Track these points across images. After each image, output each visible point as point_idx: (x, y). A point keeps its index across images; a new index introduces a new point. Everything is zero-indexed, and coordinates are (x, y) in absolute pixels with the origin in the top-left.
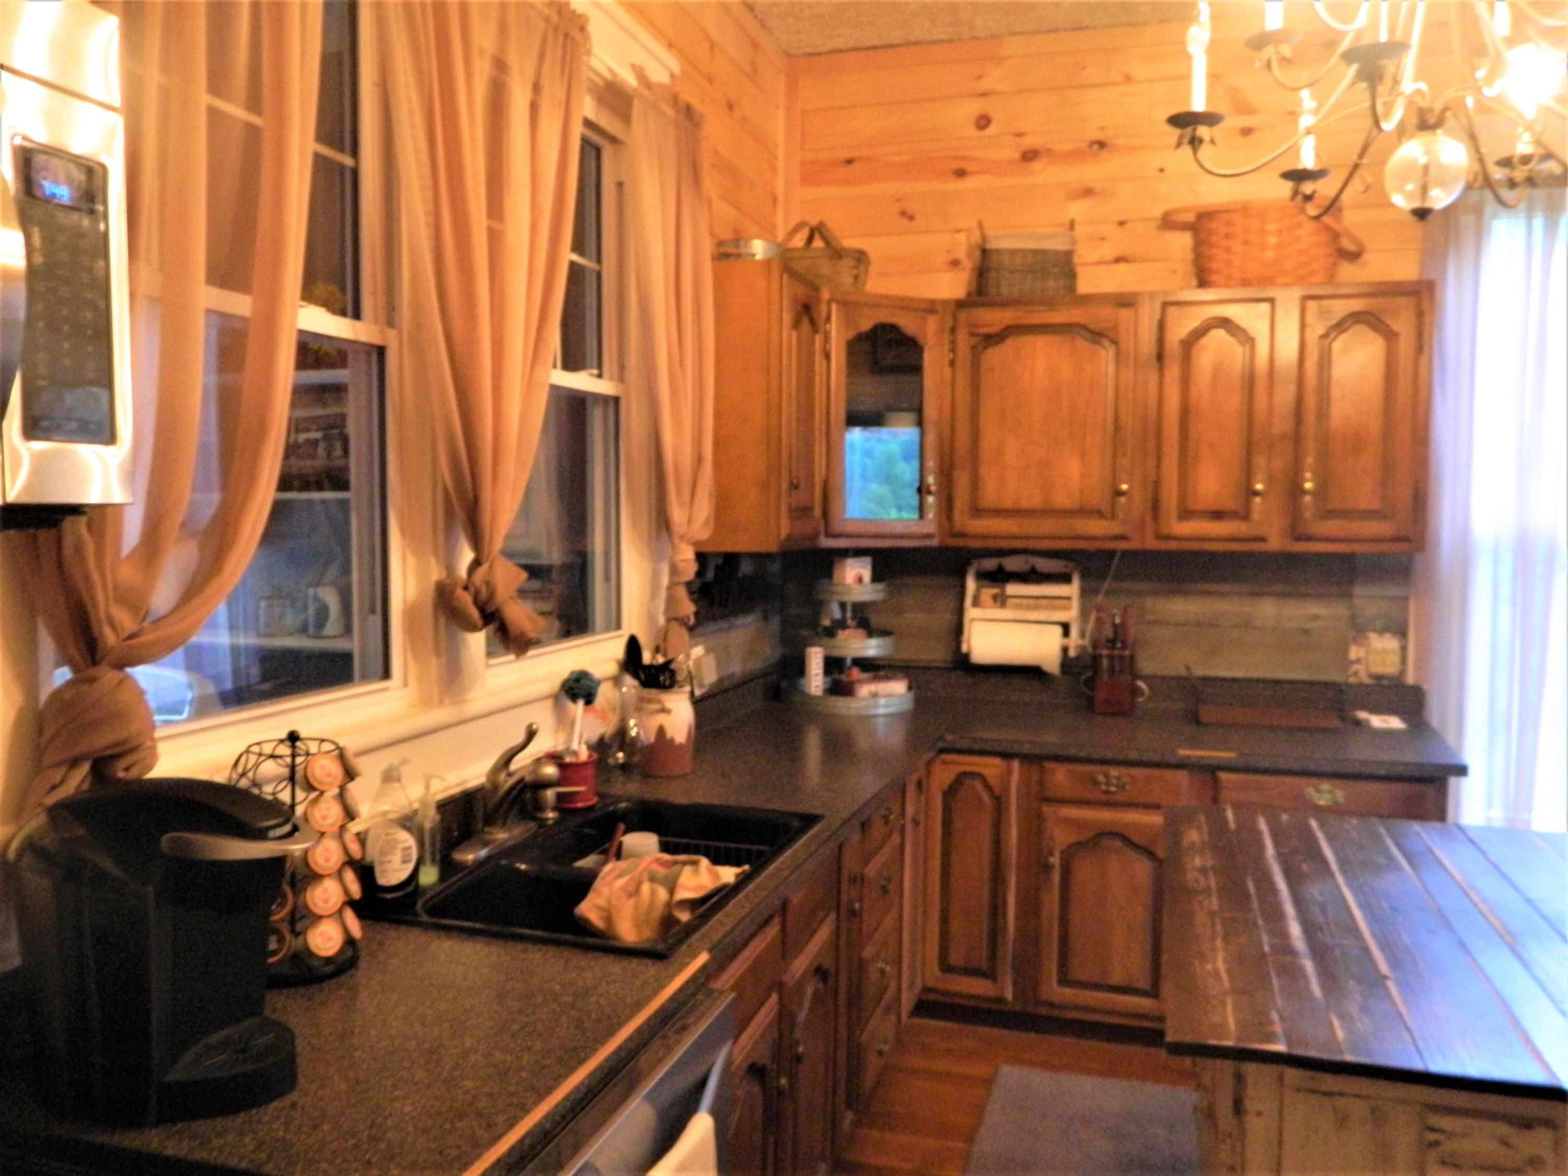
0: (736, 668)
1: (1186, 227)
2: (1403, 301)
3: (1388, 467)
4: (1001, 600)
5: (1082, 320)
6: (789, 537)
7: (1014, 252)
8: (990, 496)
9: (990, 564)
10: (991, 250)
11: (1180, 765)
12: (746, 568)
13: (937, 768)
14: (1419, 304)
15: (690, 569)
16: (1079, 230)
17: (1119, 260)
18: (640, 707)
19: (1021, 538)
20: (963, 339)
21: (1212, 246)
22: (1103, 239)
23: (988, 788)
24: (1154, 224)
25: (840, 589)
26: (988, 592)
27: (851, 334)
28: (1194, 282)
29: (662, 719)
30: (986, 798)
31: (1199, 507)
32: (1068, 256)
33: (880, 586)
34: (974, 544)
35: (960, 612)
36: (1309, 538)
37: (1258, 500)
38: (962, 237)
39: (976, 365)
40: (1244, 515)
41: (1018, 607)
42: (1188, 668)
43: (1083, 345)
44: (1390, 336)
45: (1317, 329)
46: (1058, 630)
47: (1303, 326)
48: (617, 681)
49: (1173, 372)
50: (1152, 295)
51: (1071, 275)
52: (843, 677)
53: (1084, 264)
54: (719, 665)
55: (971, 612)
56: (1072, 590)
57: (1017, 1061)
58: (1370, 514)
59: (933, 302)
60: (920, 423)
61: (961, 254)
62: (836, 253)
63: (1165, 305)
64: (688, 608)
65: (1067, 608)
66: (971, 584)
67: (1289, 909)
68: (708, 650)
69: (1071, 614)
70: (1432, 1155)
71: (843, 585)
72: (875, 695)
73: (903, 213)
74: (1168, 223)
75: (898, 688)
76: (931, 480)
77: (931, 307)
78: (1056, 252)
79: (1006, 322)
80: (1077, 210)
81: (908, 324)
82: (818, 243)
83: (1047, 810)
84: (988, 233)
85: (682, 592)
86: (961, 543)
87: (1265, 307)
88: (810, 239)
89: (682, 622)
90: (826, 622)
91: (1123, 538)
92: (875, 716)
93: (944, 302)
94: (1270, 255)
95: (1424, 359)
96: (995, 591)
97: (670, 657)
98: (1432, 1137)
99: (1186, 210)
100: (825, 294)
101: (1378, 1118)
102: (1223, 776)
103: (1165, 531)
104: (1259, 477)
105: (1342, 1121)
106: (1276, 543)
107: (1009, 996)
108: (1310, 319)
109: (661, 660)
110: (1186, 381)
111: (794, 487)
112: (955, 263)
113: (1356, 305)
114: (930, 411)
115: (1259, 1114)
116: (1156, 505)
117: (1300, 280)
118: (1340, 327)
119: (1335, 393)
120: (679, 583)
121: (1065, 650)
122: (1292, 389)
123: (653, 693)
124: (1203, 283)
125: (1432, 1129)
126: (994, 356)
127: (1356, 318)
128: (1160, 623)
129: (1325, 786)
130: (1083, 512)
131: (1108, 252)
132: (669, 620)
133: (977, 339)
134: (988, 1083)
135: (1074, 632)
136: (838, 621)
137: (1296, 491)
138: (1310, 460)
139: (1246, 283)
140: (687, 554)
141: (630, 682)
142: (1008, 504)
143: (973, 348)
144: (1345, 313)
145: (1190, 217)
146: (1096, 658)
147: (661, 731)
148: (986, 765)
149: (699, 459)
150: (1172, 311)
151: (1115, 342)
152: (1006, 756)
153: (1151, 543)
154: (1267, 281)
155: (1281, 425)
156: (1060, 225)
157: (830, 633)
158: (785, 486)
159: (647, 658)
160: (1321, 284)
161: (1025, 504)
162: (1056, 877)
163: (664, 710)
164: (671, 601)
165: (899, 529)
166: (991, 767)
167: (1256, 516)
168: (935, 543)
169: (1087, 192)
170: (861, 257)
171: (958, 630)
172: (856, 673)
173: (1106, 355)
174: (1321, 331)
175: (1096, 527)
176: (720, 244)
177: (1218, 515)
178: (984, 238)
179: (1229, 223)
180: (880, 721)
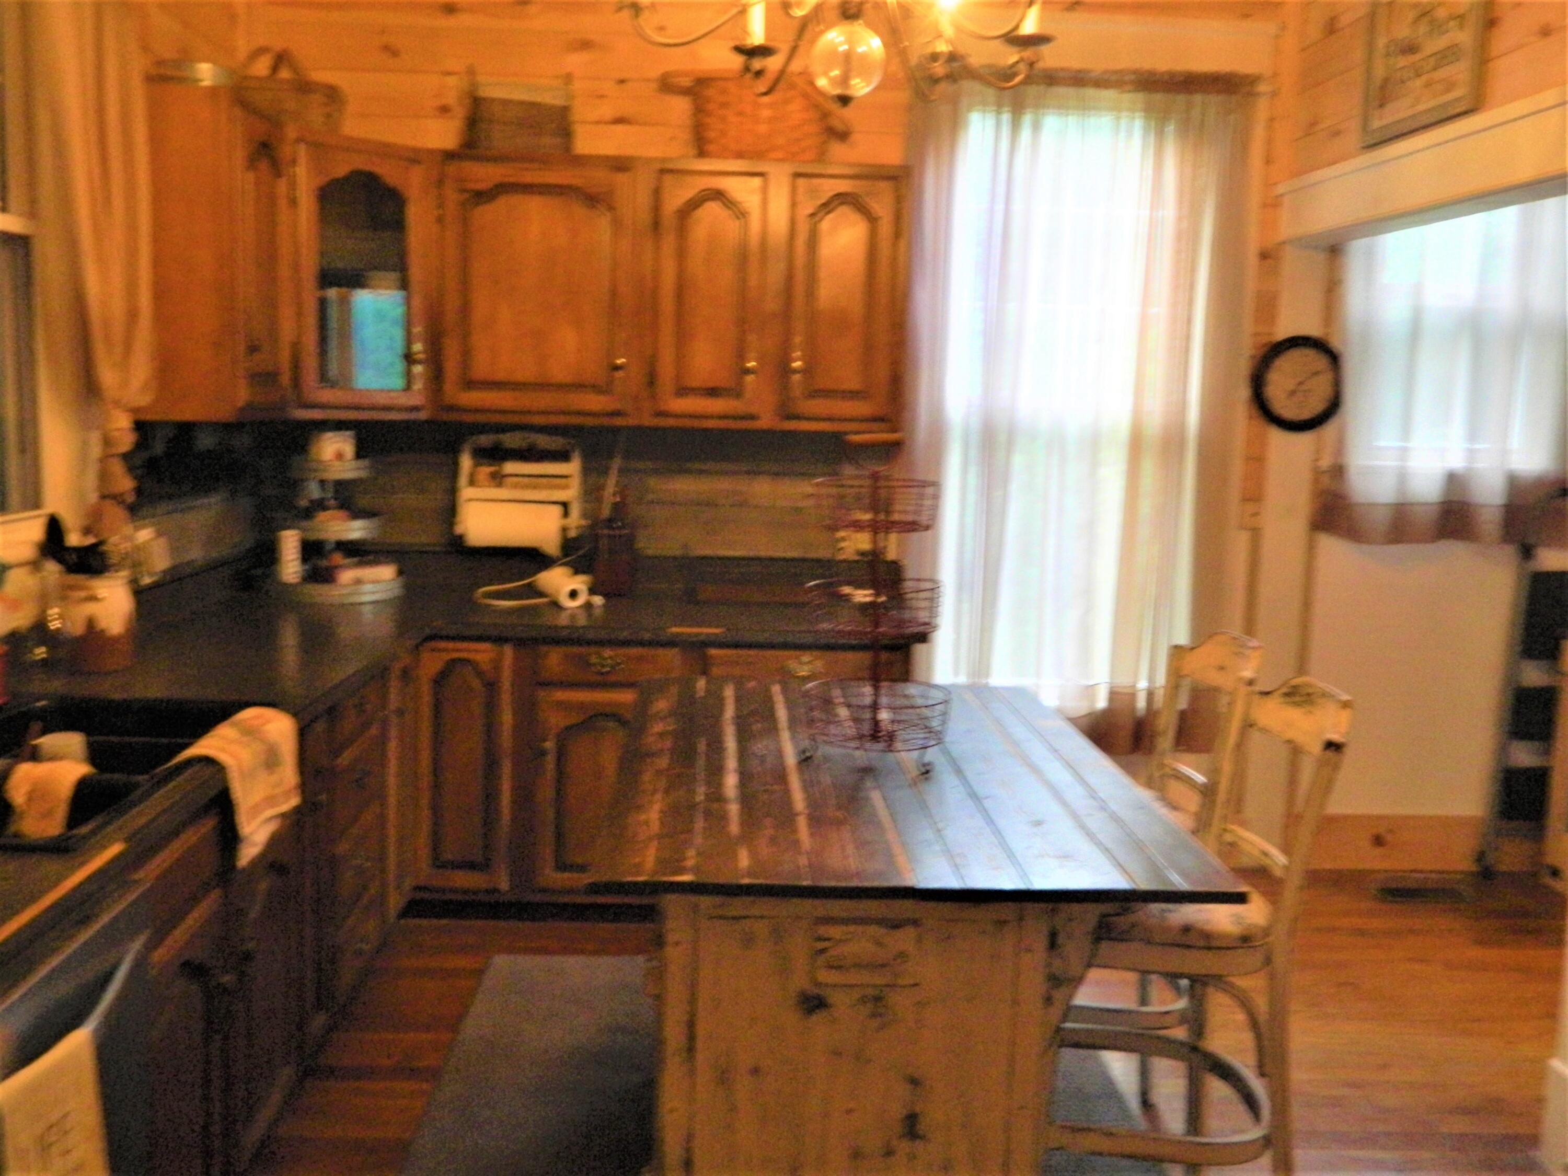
0: (196, 554)
1: (685, 92)
2: (883, 185)
3: (869, 348)
4: (498, 479)
5: (576, 182)
6: (250, 406)
7: (506, 103)
8: (481, 368)
9: (485, 440)
10: (484, 99)
11: (670, 643)
12: (205, 442)
13: (425, 656)
14: (897, 190)
15: (126, 441)
16: (577, 85)
17: (619, 121)
18: (64, 594)
19: (513, 412)
20: (452, 196)
21: (709, 114)
22: (602, 97)
23: (480, 673)
24: (654, 85)
25: (314, 465)
26: (485, 470)
27: (323, 180)
28: (694, 152)
29: (90, 609)
30: (476, 684)
31: (695, 384)
32: (564, 111)
33: (365, 463)
34: (469, 418)
35: (453, 492)
36: (798, 417)
37: (750, 378)
38: (452, 81)
39: (465, 222)
40: (736, 392)
41: (516, 486)
42: (685, 546)
43: (580, 210)
44: (872, 219)
45: (807, 208)
46: (557, 510)
47: (794, 205)
48: (35, 565)
49: (669, 243)
50: (649, 161)
51: (566, 133)
52: (324, 563)
53: (584, 122)
54: (174, 550)
55: (466, 492)
56: (572, 467)
57: (511, 950)
58: (852, 395)
59: (415, 150)
60: (404, 285)
61: (451, 99)
62: (304, 87)
63: (663, 171)
64: (125, 484)
65: (565, 487)
66: (466, 462)
67: (731, 763)
68: (159, 534)
69: (571, 493)
70: (821, 960)
71: (320, 462)
72: (358, 582)
73: (386, 48)
74: (667, 85)
75: (386, 573)
76: (418, 347)
77: (414, 157)
78: (552, 107)
79: (498, 179)
80: (575, 61)
81: (389, 173)
82: (285, 74)
83: (542, 694)
84: (481, 79)
85: (118, 468)
86: (453, 417)
87: (756, 182)
88: (275, 69)
89: (117, 498)
90: (303, 503)
91: (617, 413)
92: (361, 604)
93: (431, 152)
94: (763, 128)
95: (902, 244)
96: (492, 469)
97: (102, 538)
98: (820, 945)
99: (685, 74)
100: (291, 132)
101: (777, 934)
102: (713, 652)
103: (663, 407)
104: (753, 355)
105: (748, 941)
106: (766, 421)
107: (504, 885)
108: (801, 197)
109: (90, 540)
110: (681, 254)
111: (253, 349)
112: (444, 110)
113: (843, 186)
114: (416, 272)
115: (677, 944)
116: (652, 380)
117: (790, 157)
118: (827, 207)
119: (823, 274)
120: (113, 456)
121: (564, 530)
122: (782, 266)
123: (79, 579)
124: (702, 153)
125: (820, 939)
126: (486, 213)
127: (841, 199)
128: (660, 502)
129: (806, 658)
130: (579, 387)
131: (607, 111)
132: (104, 497)
133: (466, 195)
134: (480, 973)
135: (575, 511)
136: (316, 501)
137: (785, 371)
138: (798, 339)
139: (739, 155)
140: (122, 423)
141: (52, 568)
142: (501, 376)
143: (463, 204)
144: (831, 194)
145: (686, 82)
146: (596, 538)
147: (91, 623)
148: (476, 651)
149: (132, 315)
150: (668, 180)
151: (611, 208)
152: (500, 640)
153: (648, 421)
154: (758, 155)
155: (772, 305)
156: (557, 77)
157: (308, 513)
158: (242, 348)
159: (74, 539)
160: (812, 161)
161: (519, 377)
162: (550, 762)
163: (93, 598)
164: (104, 476)
165: (382, 400)
166: (482, 653)
167: (748, 394)
168: (423, 416)
169: (585, 45)
170: (333, 95)
171: (451, 511)
172: (338, 558)
173: (603, 224)
174: (810, 211)
175: (594, 402)
176: (160, 63)
177: (712, 392)
178: (474, 85)
179: (724, 92)
180: (367, 609)
